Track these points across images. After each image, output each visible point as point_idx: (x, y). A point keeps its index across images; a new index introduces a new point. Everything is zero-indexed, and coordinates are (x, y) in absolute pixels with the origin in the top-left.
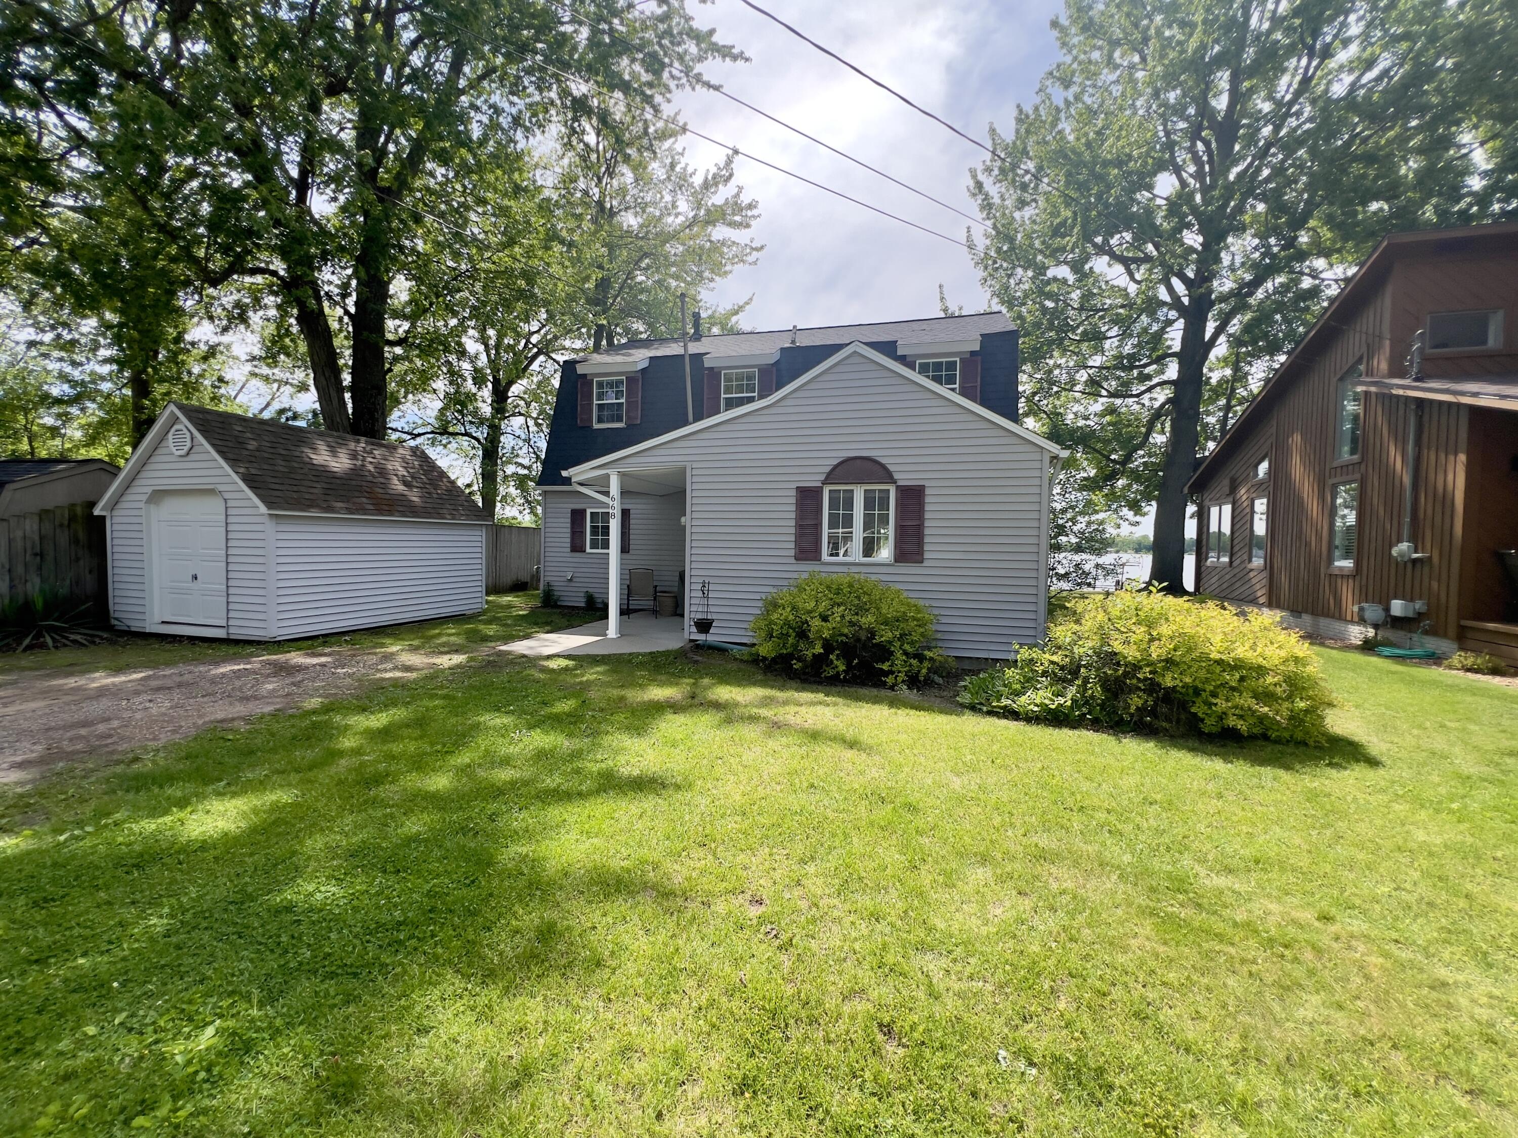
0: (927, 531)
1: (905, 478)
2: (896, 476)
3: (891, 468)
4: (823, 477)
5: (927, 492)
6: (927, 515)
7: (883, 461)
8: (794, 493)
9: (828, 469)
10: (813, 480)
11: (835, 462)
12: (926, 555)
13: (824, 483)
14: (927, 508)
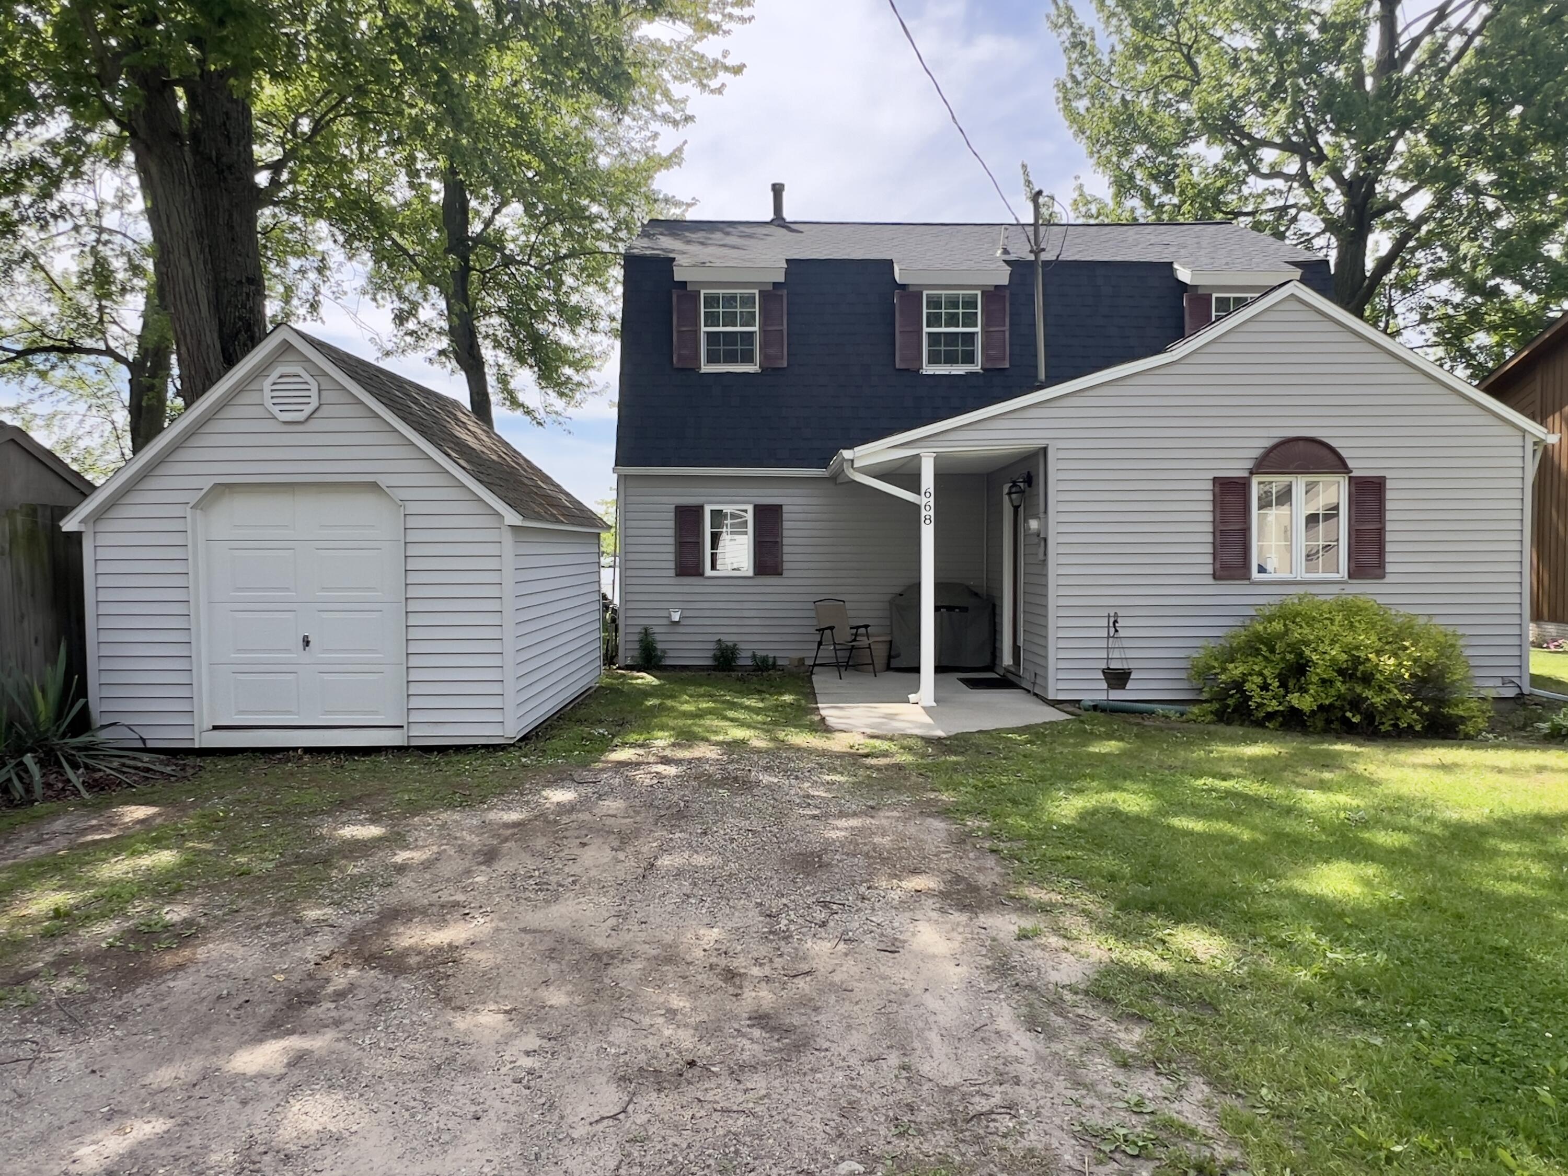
0: (1389, 537)
1: (1361, 467)
2: (1350, 464)
3: (1344, 453)
4: (1250, 465)
5: (1389, 485)
6: (1389, 516)
7: (1334, 443)
8: (1210, 486)
9: (1256, 453)
10: (1236, 469)
11: (1268, 444)
12: (1389, 568)
13: (1252, 473)
14: (1389, 506)
